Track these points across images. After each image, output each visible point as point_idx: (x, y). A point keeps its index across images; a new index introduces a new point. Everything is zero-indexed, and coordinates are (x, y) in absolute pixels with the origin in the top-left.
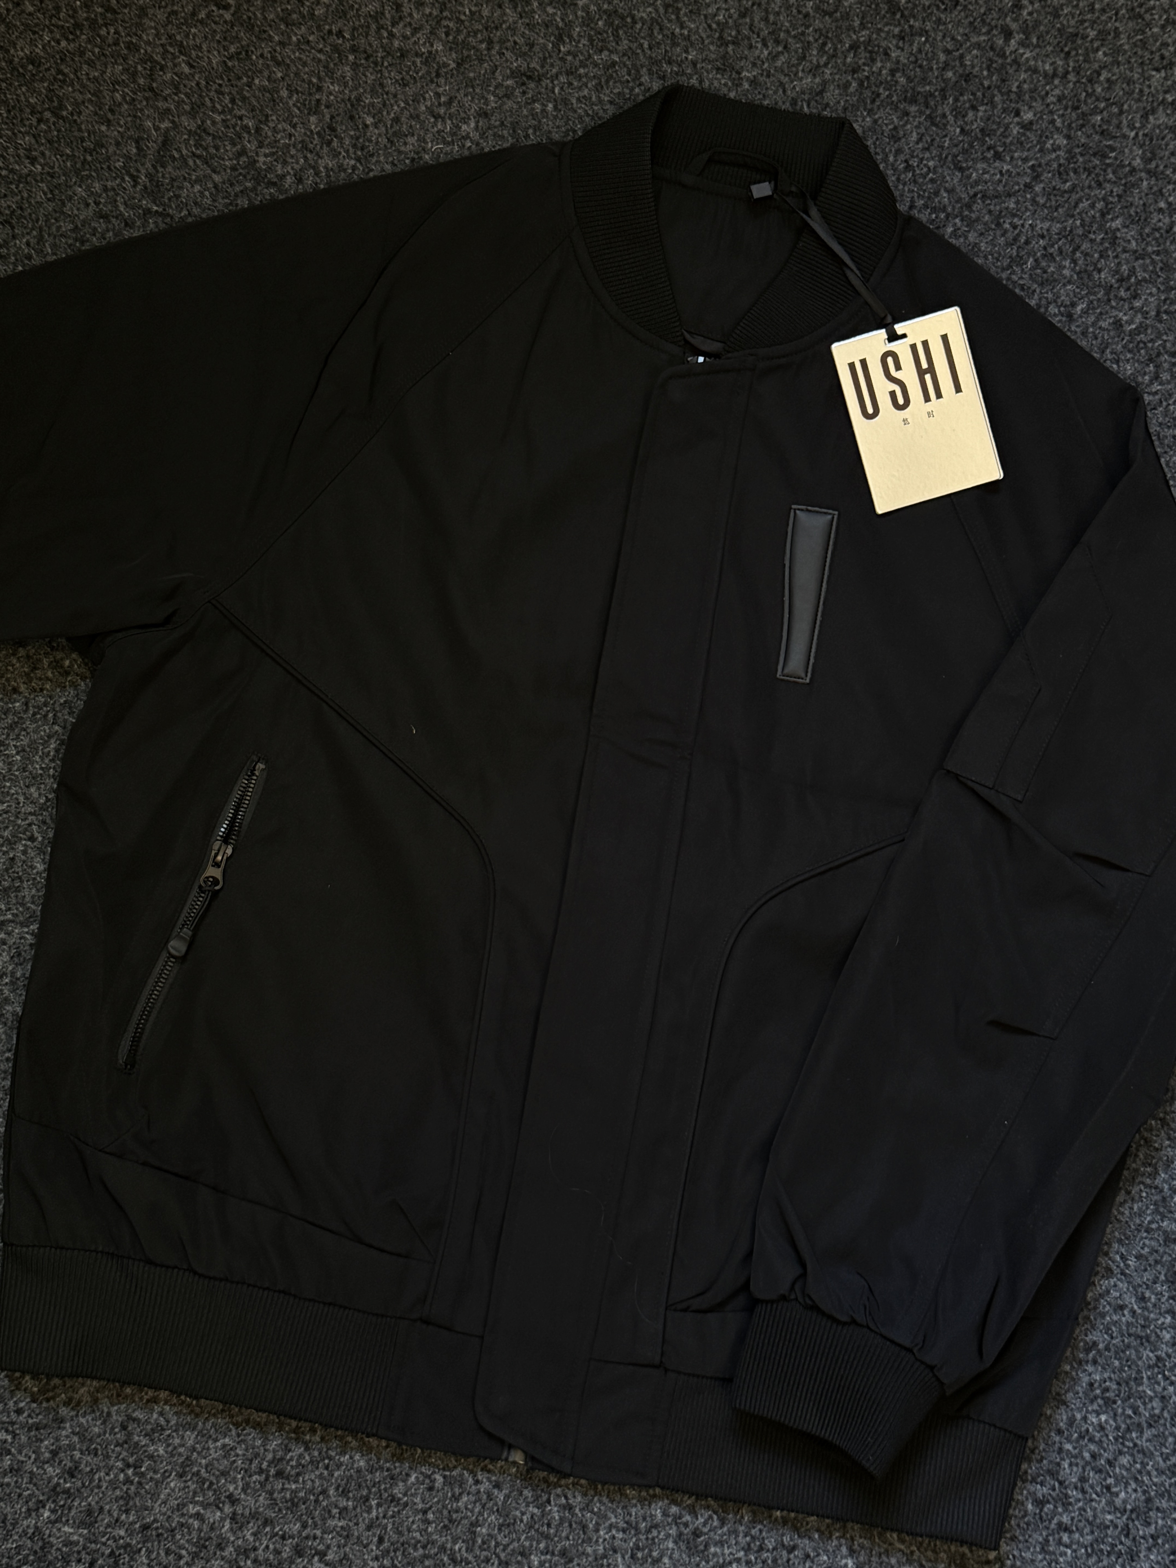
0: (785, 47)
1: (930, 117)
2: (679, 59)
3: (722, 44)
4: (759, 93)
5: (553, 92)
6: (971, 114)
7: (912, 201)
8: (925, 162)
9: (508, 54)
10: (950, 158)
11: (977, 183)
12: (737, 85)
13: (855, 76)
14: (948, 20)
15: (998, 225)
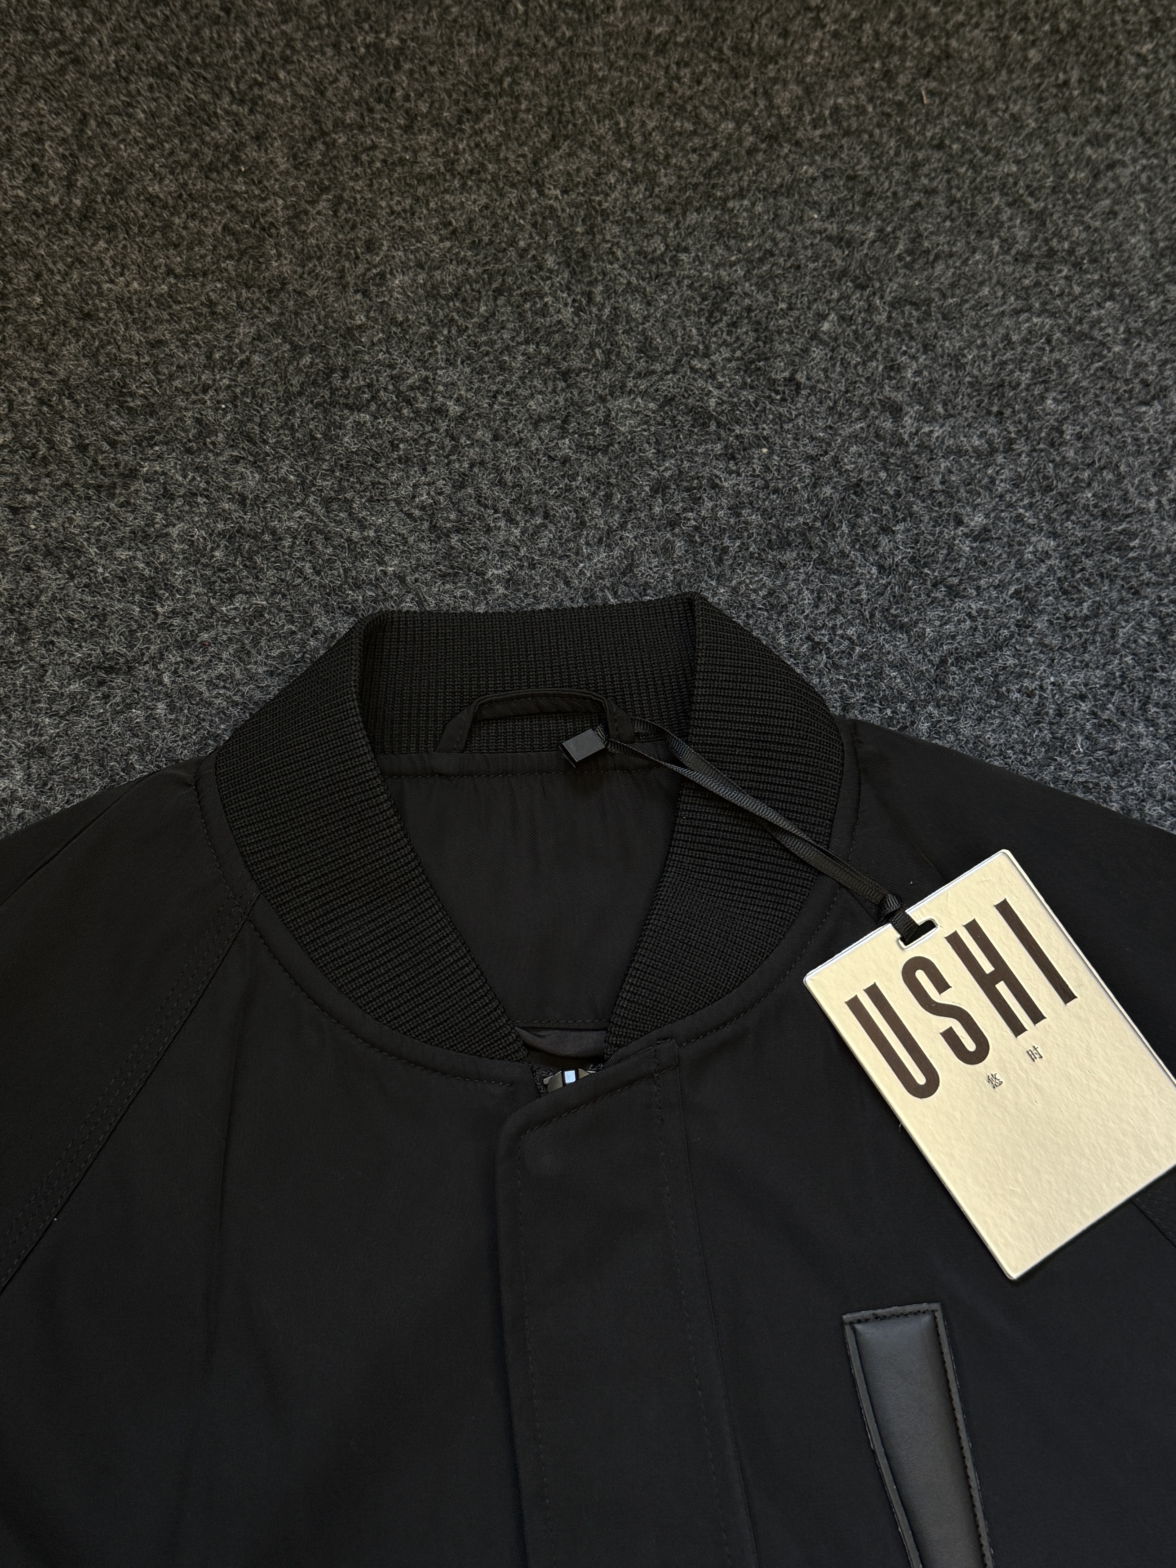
0: (546, 516)
1: (820, 562)
2: (372, 576)
3: (439, 538)
4: (526, 595)
5: (161, 683)
6: (884, 540)
7: (844, 698)
8: (840, 632)
9: (62, 642)
10: (878, 614)
11: (938, 642)
12: (484, 593)
13: (677, 530)
14: (794, 413)
15: (1000, 697)
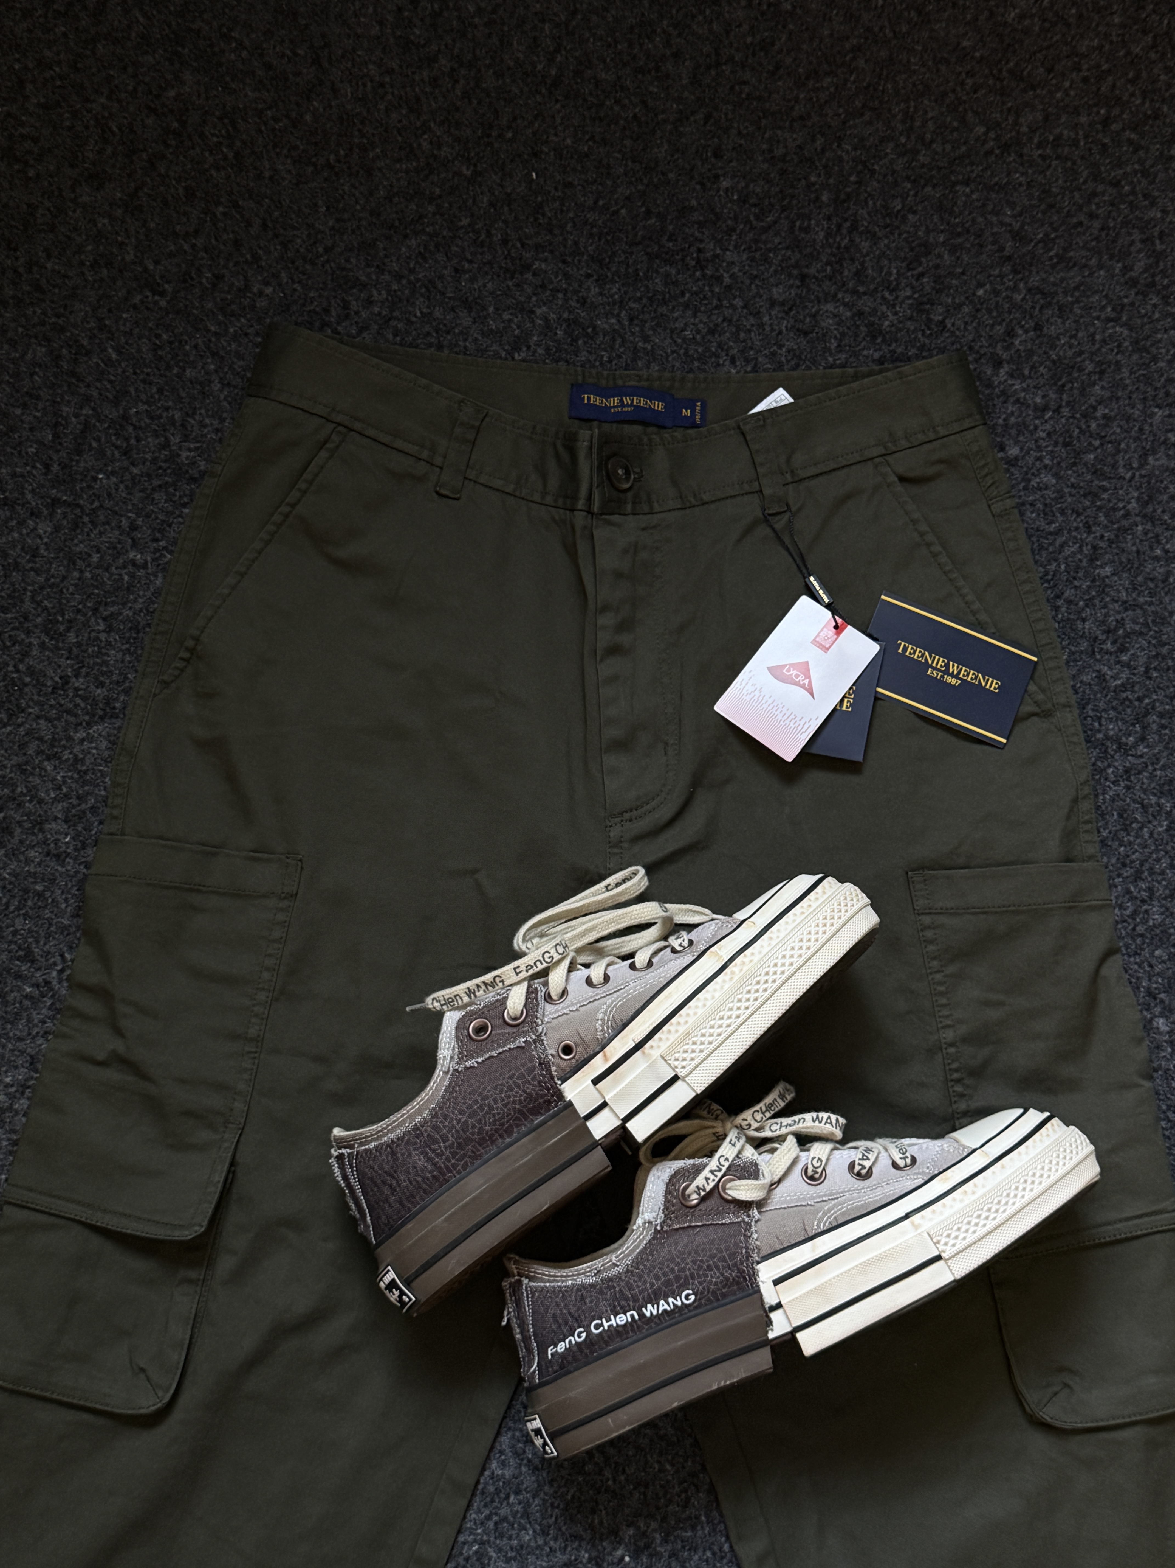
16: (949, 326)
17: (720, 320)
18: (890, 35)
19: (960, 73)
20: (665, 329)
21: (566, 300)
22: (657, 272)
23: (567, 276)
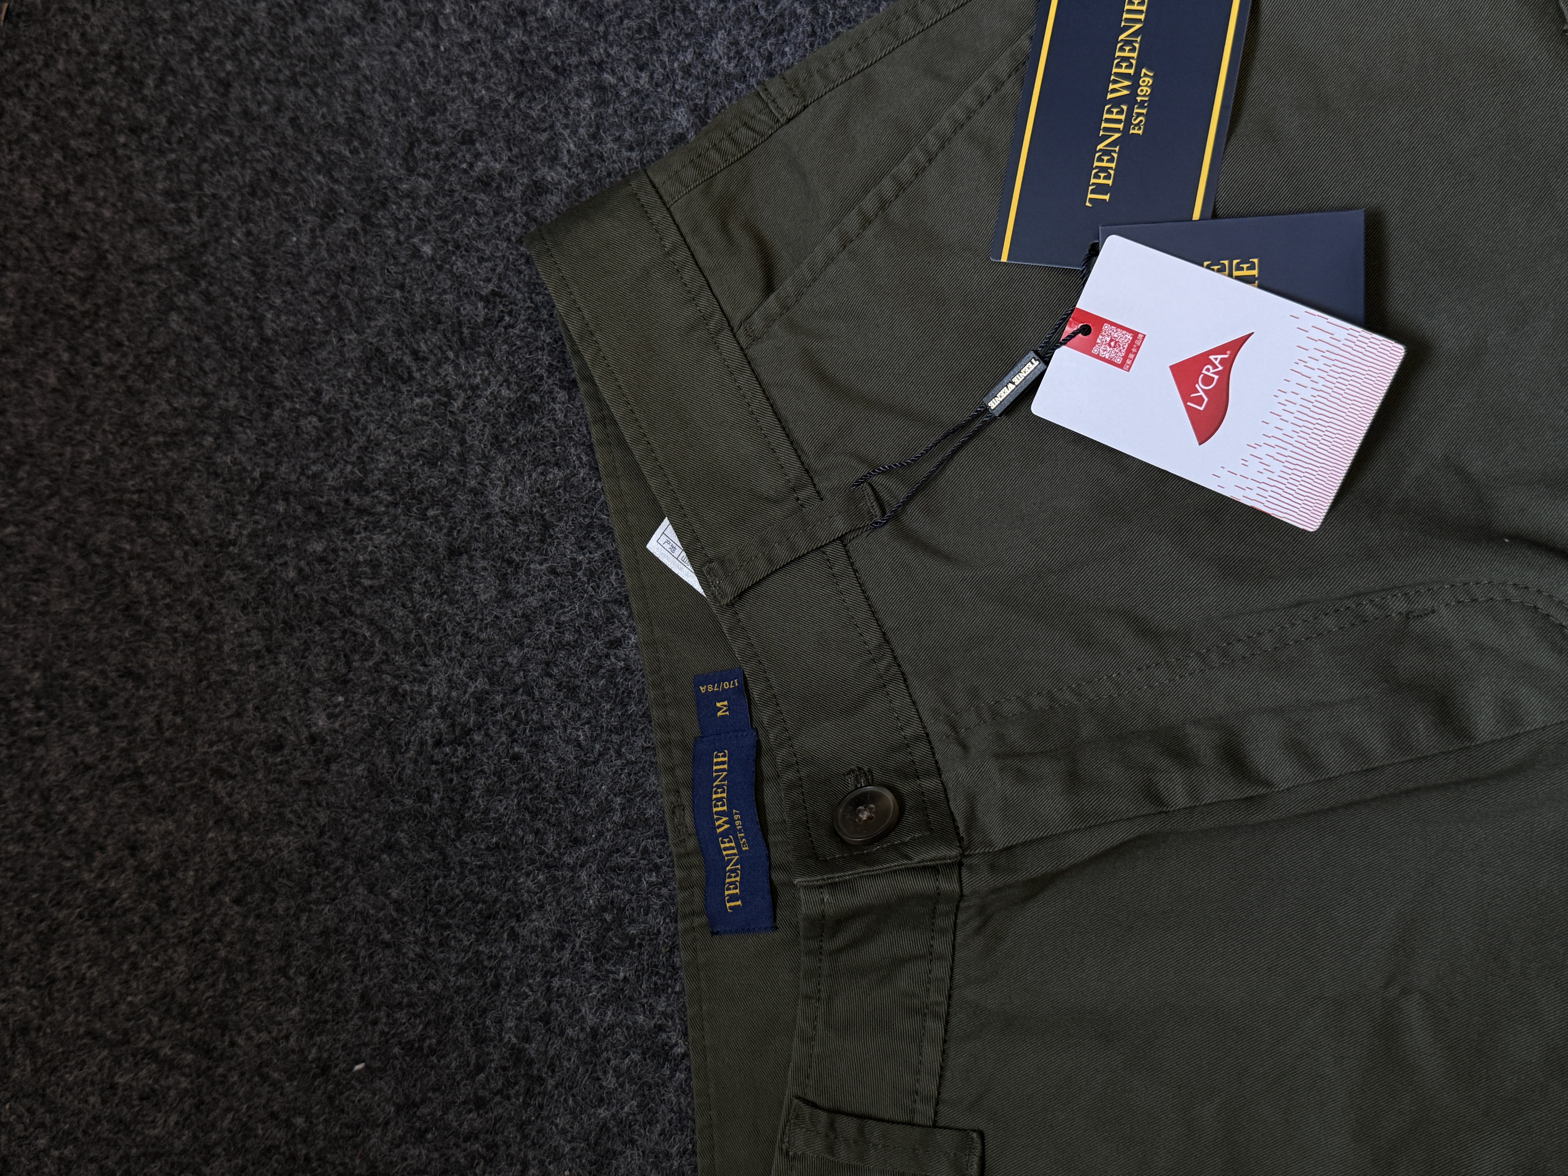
16: (491, 286)
17: (548, 681)
18: (56, 501)
19: (97, 376)
20: (581, 777)
21: (563, 970)
22: (486, 812)
23: (519, 978)
